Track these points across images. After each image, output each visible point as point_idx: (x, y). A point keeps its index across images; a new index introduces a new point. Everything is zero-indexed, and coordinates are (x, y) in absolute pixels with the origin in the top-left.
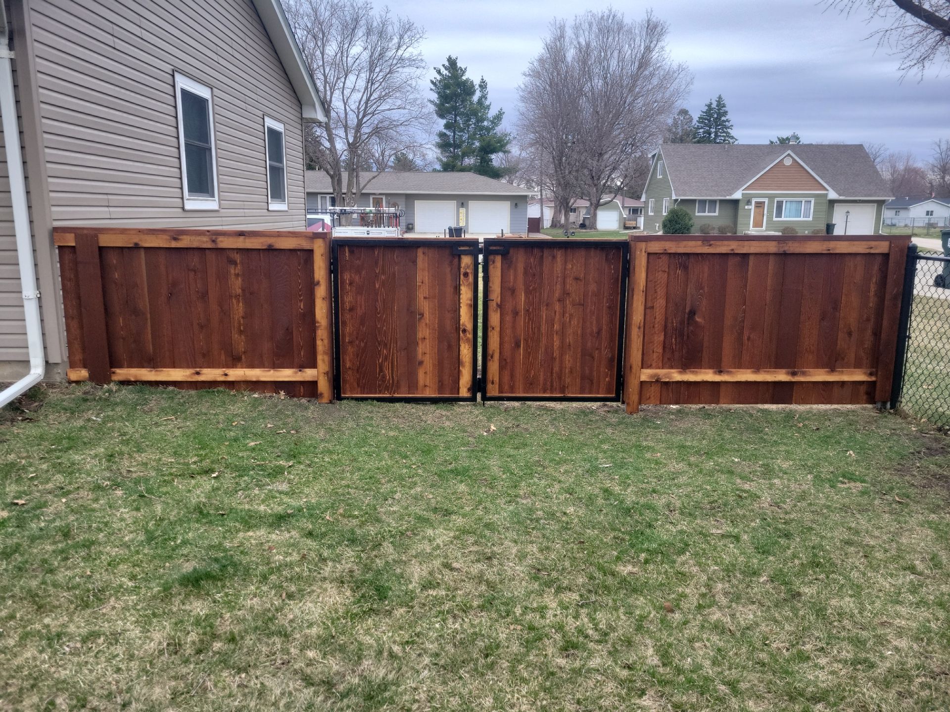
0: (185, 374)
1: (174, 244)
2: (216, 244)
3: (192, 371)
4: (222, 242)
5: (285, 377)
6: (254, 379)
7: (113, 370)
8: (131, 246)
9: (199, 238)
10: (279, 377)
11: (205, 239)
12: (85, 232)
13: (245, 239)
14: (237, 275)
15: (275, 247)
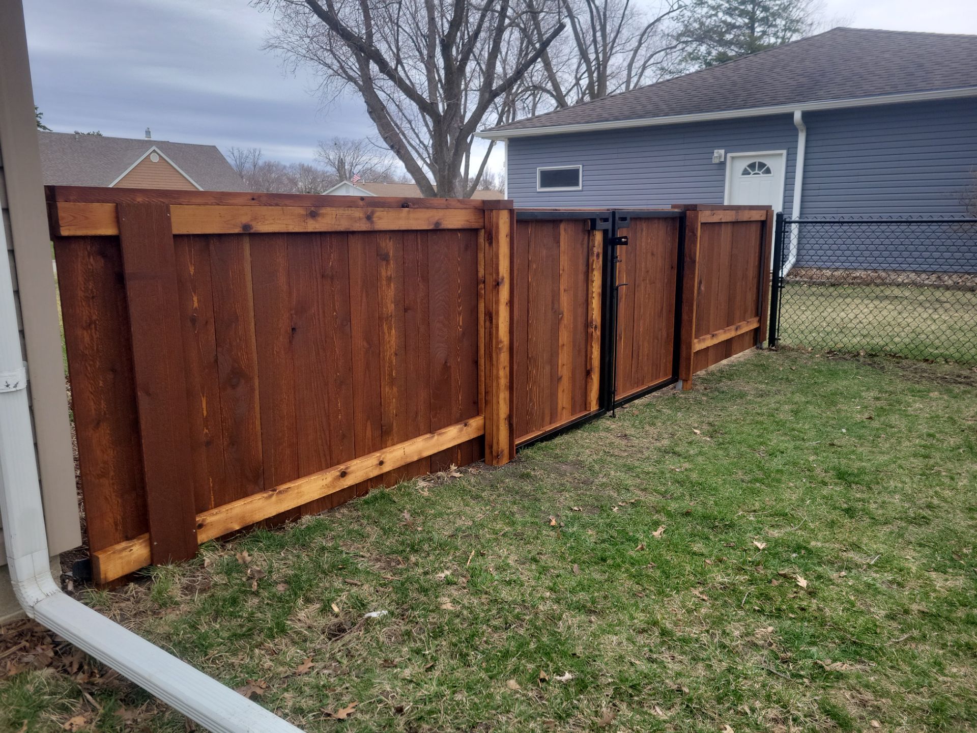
0: (325, 482)
1: (312, 226)
2: (372, 222)
3: (334, 473)
4: (380, 218)
5: (450, 441)
6: (415, 459)
7: (199, 519)
8: (237, 231)
9: (349, 212)
10: (443, 444)
11: (358, 213)
12: (140, 199)
13: (409, 212)
14: (389, 279)
15: (442, 227)
